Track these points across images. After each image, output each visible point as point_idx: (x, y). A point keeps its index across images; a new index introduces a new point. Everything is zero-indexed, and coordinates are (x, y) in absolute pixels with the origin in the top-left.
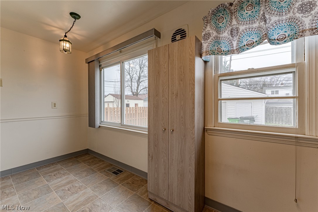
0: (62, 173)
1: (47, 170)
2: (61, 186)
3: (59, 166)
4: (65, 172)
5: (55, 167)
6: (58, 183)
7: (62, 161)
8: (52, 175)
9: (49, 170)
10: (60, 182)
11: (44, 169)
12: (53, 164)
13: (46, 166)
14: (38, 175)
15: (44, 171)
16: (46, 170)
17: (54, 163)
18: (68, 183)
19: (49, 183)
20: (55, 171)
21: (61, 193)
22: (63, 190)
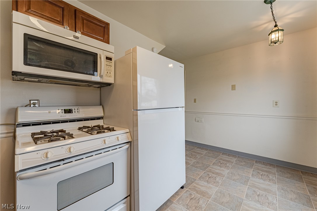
0: (270, 177)
1: (262, 167)
2: (256, 187)
3: (274, 170)
4: (274, 179)
5: (270, 168)
6: (257, 182)
7: (283, 167)
8: (260, 173)
9: (263, 167)
10: (260, 183)
11: (260, 165)
12: (271, 165)
13: (264, 164)
14: (251, 166)
15: (259, 166)
16: (260, 167)
17: (273, 165)
18: (265, 190)
19: (252, 177)
20: (266, 172)
21: (251, 192)
22: (255, 191)
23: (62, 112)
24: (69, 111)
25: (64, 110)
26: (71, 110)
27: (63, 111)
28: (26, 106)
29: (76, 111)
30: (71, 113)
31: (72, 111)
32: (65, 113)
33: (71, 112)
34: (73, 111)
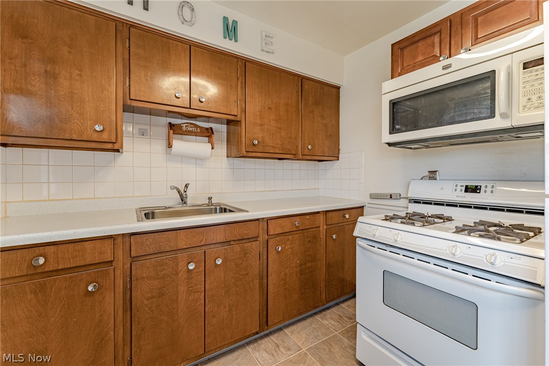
23: (461, 190)
24: (475, 190)
25: (466, 186)
26: (479, 187)
27: (464, 188)
28: (422, 179)
29: (489, 189)
30: (477, 193)
31: (480, 190)
32: (466, 191)
33: (478, 191)
34: (483, 189)
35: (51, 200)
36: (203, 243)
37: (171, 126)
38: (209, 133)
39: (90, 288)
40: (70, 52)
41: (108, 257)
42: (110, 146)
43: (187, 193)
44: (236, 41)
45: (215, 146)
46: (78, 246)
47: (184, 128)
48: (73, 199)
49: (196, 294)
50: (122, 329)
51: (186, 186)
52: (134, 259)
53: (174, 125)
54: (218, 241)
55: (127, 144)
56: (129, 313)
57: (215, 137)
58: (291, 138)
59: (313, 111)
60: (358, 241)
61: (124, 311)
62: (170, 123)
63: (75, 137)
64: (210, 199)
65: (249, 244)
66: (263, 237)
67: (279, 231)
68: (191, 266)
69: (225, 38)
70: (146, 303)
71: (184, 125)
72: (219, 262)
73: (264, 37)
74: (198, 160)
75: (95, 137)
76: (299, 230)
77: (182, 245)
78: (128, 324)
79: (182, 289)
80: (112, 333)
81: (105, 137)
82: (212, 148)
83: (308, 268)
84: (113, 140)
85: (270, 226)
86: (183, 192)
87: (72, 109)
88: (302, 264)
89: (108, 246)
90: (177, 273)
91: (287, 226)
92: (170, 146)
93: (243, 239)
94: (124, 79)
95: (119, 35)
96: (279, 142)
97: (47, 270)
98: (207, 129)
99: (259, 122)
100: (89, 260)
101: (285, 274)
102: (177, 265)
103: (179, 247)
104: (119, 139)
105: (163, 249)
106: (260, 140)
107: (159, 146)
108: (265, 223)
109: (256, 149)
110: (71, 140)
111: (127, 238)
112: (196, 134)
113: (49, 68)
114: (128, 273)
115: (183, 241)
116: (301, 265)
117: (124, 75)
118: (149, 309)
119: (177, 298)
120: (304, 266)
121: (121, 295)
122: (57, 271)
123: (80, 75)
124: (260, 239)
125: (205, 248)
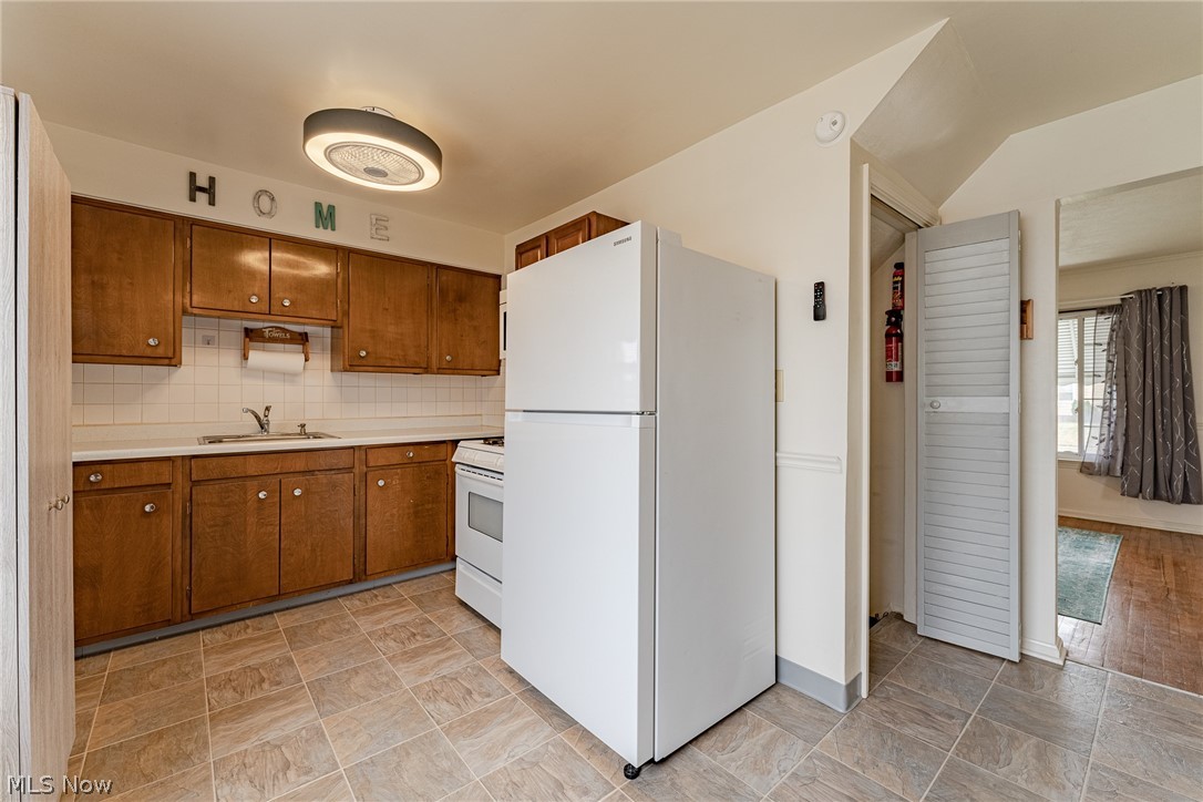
35: (87, 426)
36: (278, 471)
37: (248, 333)
38: (303, 339)
39: (147, 508)
40: (120, 259)
41: (166, 479)
42: (167, 361)
43: (270, 418)
44: (333, 229)
45: (310, 356)
46: (136, 466)
47: (267, 334)
48: (114, 424)
49: (269, 528)
50: (180, 556)
51: (267, 409)
52: (195, 483)
53: (252, 330)
54: (298, 470)
55: (187, 355)
56: (188, 540)
57: (309, 344)
58: (419, 346)
59: (455, 310)
60: (458, 469)
61: (184, 537)
62: (246, 329)
63: (124, 352)
64: (303, 426)
65: (340, 476)
66: (359, 469)
67: (381, 462)
68: (261, 495)
69: (317, 227)
70: (208, 530)
71: (267, 330)
72: (297, 492)
73: (374, 221)
74: (288, 376)
75: (149, 352)
76: (411, 462)
77: (251, 471)
78: (188, 552)
79: (252, 520)
80: (170, 558)
81: (160, 352)
82: (306, 360)
83: (428, 510)
84: (170, 355)
85: (369, 456)
86: (262, 417)
87: (122, 321)
88: (418, 505)
89: (166, 468)
90: (245, 502)
91: (395, 457)
92: (245, 357)
93: (331, 470)
94: (184, 285)
95: (178, 234)
96: (400, 352)
97: (103, 487)
98: (300, 334)
99: (368, 327)
100: (146, 481)
101: (392, 515)
102: (245, 493)
103: (249, 473)
104: (177, 353)
105: (228, 475)
106: (370, 350)
107: (231, 358)
108: (363, 452)
109: (364, 362)
110: (120, 356)
111: (187, 461)
112: (283, 341)
113: (96, 278)
114: (188, 498)
115: (252, 467)
116: (416, 505)
117: (184, 278)
118: (212, 537)
119: (246, 529)
120: (420, 508)
121: (180, 520)
122: (113, 490)
123: (131, 284)
124: (356, 471)
125: (280, 476)
